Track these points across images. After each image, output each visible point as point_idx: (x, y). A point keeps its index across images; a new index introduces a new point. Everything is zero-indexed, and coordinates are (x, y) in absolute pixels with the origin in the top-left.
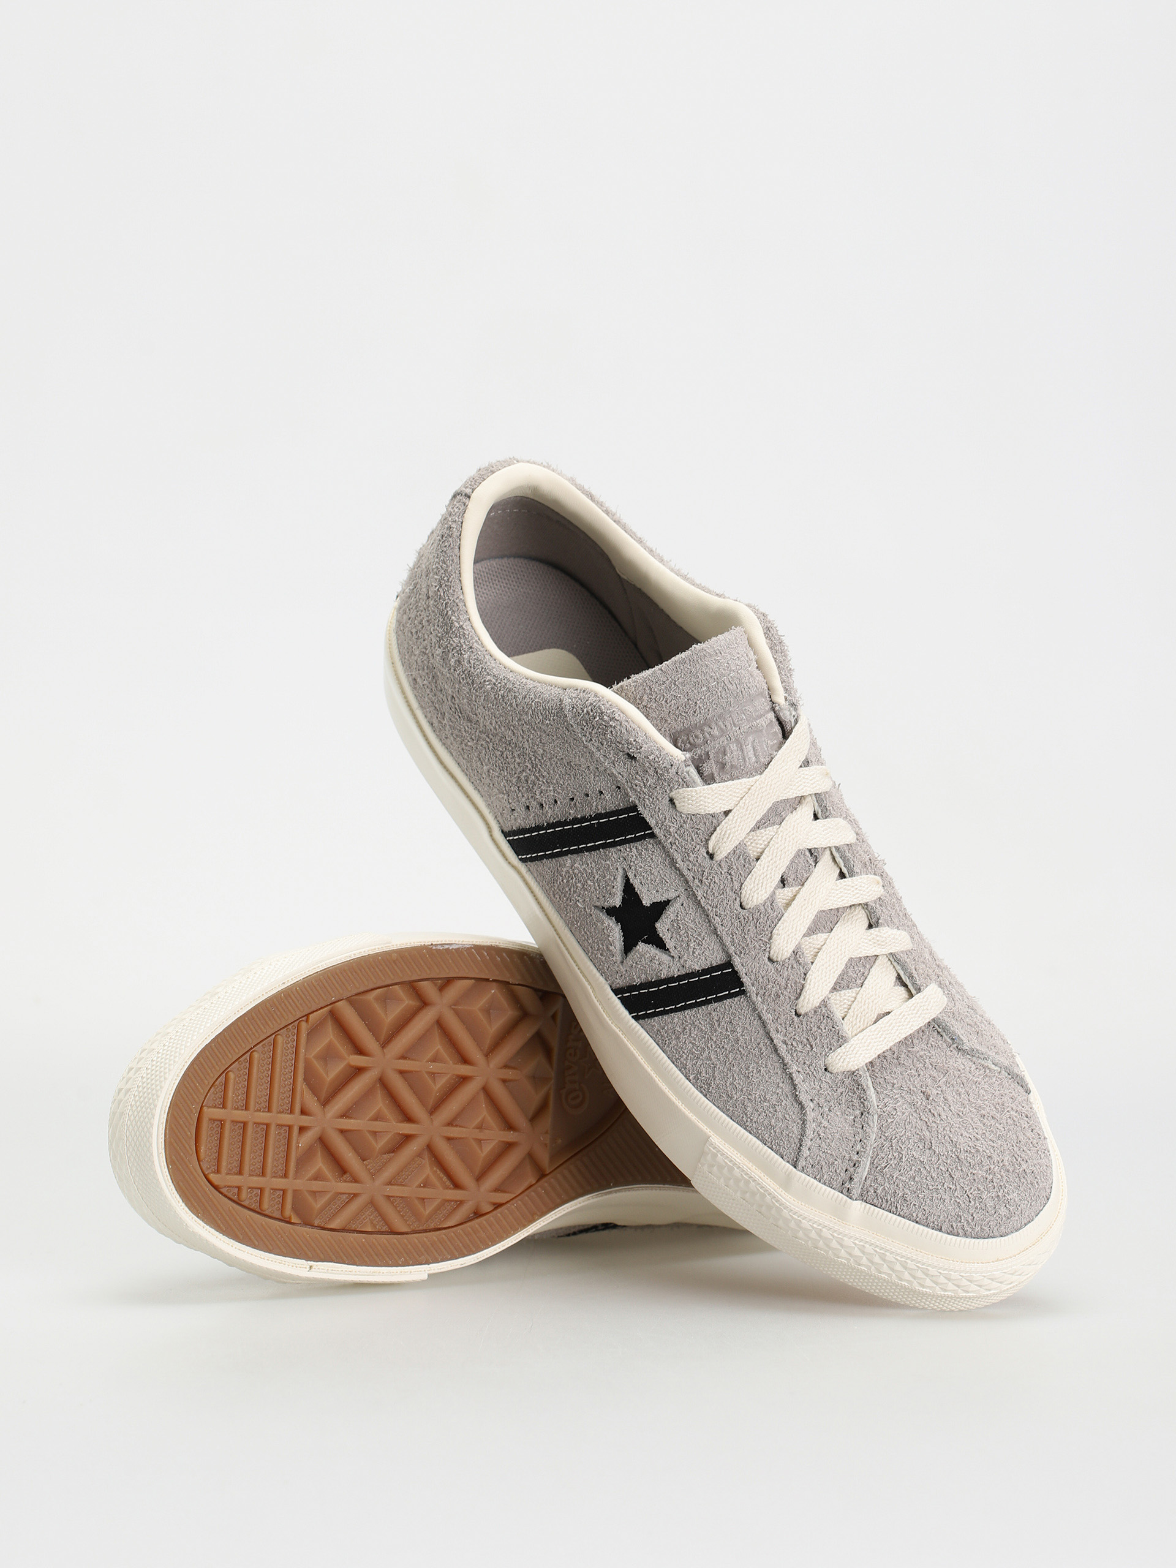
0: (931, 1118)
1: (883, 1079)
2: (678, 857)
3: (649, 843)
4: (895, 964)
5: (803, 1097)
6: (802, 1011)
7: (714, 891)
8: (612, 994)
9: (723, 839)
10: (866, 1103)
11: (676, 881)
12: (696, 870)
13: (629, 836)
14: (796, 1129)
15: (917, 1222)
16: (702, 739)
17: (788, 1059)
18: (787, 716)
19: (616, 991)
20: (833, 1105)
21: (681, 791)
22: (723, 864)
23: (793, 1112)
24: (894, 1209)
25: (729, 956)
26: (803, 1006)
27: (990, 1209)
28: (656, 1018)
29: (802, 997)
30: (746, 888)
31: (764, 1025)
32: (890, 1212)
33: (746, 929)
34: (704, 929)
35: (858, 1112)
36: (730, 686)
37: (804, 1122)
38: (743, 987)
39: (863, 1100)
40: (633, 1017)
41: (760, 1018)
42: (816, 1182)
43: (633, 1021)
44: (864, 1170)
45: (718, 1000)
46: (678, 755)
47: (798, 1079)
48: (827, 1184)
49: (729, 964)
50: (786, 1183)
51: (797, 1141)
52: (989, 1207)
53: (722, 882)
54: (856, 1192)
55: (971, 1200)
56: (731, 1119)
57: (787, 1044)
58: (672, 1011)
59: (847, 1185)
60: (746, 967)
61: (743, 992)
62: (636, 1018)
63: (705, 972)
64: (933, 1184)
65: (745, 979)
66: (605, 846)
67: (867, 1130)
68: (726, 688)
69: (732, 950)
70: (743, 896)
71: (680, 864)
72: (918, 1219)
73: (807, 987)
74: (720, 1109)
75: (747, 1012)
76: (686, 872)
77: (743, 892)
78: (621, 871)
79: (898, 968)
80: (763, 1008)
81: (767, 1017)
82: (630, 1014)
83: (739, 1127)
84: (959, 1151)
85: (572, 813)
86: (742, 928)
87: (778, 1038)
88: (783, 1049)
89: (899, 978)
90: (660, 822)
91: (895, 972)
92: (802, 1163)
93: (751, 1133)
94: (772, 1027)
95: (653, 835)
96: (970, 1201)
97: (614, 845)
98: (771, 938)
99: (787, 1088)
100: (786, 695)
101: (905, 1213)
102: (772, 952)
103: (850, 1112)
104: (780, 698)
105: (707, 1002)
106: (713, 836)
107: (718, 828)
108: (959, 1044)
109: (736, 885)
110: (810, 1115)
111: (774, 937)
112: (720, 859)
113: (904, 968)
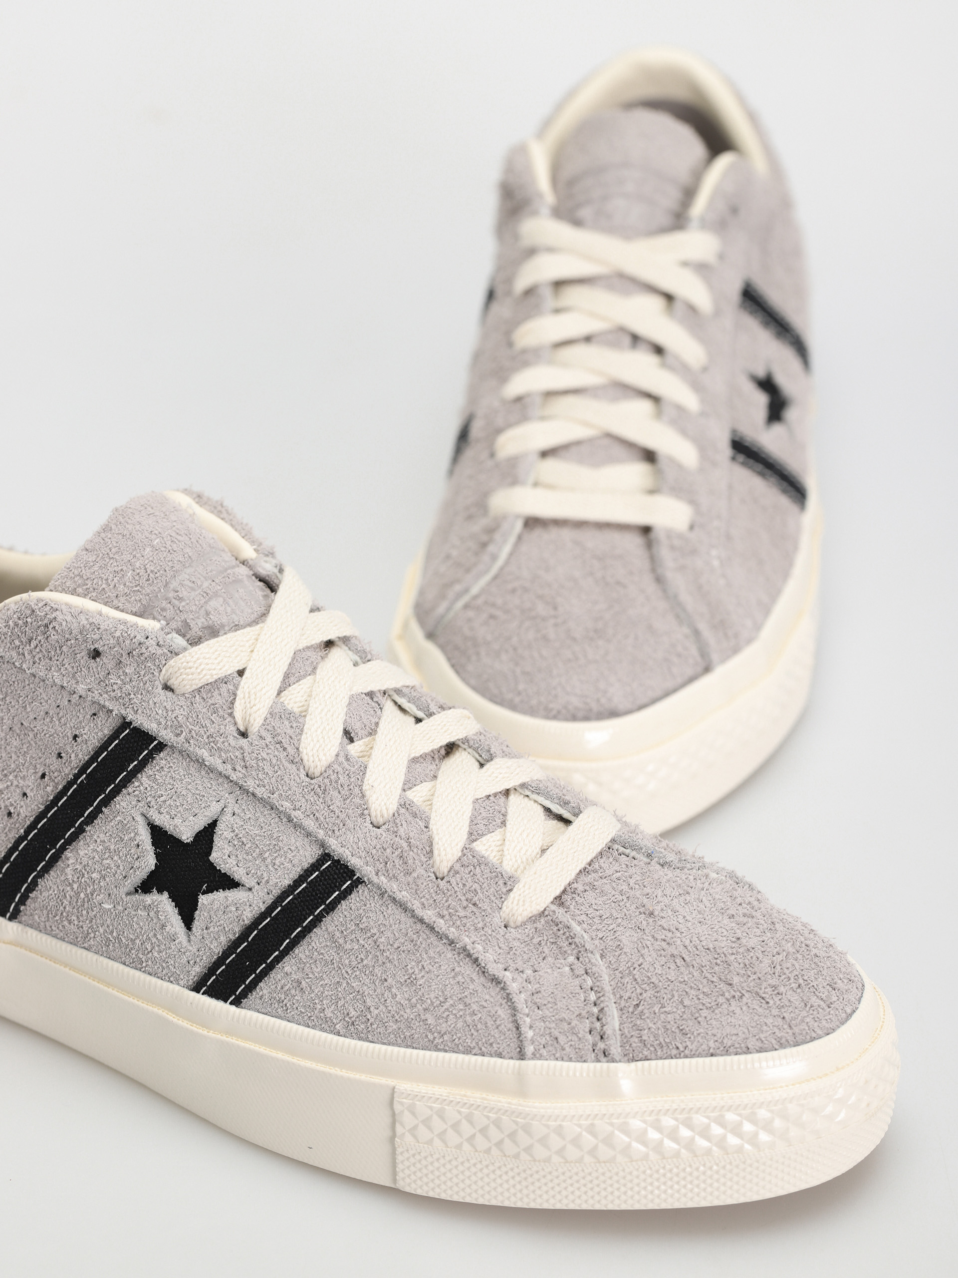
0: (670, 935)
1: (584, 916)
2: (204, 753)
3: (162, 759)
4: (535, 796)
5: (495, 969)
6: (444, 869)
7: (266, 771)
8: (193, 994)
9: (250, 702)
10: (576, 940)
11: (214, 787)
12: (232, 757)
13: (131, 766)
14: (503, 1013)
15: (712, 1055)
16: (172, 609)
17: (452, 933)
18: (267, 568)
19: (196, 989)
20: (536, 962)
21: (171, 662)
22: (264, 734)
23: (491, 995)
24: (674, 1052)
25: (323, 845)
26: (441, 861)
27: (797, 1003)
28: (261, 984)
29: (436, 852)
30: (305, 751)
31: (403, 907)
32: (672, 1058)
33: (328, 799)
34: (276, 827)
35: (571, 959)
36: (179, 538)
37: (508, 998)
38: (355, 875)
39: (571, 939)
40: (231, 1003)
41: (394, 900)
42: (559, 1063)
43: (233, 1008)
44: (614, 1021)
45: (331, 908)
46: (151, 625)
47: (478, 950)
48: (573, 1059)
49: (326, 856)
50: (521, 1088)
51: (511, 1026)
52: (794, 1001)
53: (271, 756)
54: (615, 1050)
55: (768, 1000)
56: (413, 1048)
57: (443, 917)
58: (278, 960)
59: (601, 1045)
60: (349, 846)
61: (359, 882)
62: (237, 1003)
63: (297, 883)
64: (710, 1001)
65: (354, 862)
66: (106, 802)
67: (593, 971)
68: (176, 540)
69: (321, 834)
70: (305, 761)
71: (209, 760)
72: (711, 1051)
73: (436, 839)
74: (393, 1045)
75: (375, 904)
76: (221, 767)
77: (305, 758)
78: (140, 819)
79: (541, 799)
80: (393, 887)
81: (403, 895)
82: (226, 1001)
83: (428, 1053)
84: (723, 955)
85: (50, 791)
86: (321, 800)
87: (429, 915)
88: (441, 925)
89: (548, 810)
90: (161, 720)
91: (539, 806)
92: (529, 1049)
93: (446, 1051)
94: (416, 905)
95: (161, 747)
96: (768, 1003)
97: (116, 792)
98: (363, 796)
99: (467, 969)
100: (255, 547)
101: (691, 1050)
102: (373, 814)
103: (561, 964)
104: (248, 551)
105: (318, 920)
106: (237, 704)
107: (238, 693)
108: (659, 858)
109: (291, 750)
110: (514, 987)
111: (367, 793)
112: (257, 729)
113: (548, 796)
